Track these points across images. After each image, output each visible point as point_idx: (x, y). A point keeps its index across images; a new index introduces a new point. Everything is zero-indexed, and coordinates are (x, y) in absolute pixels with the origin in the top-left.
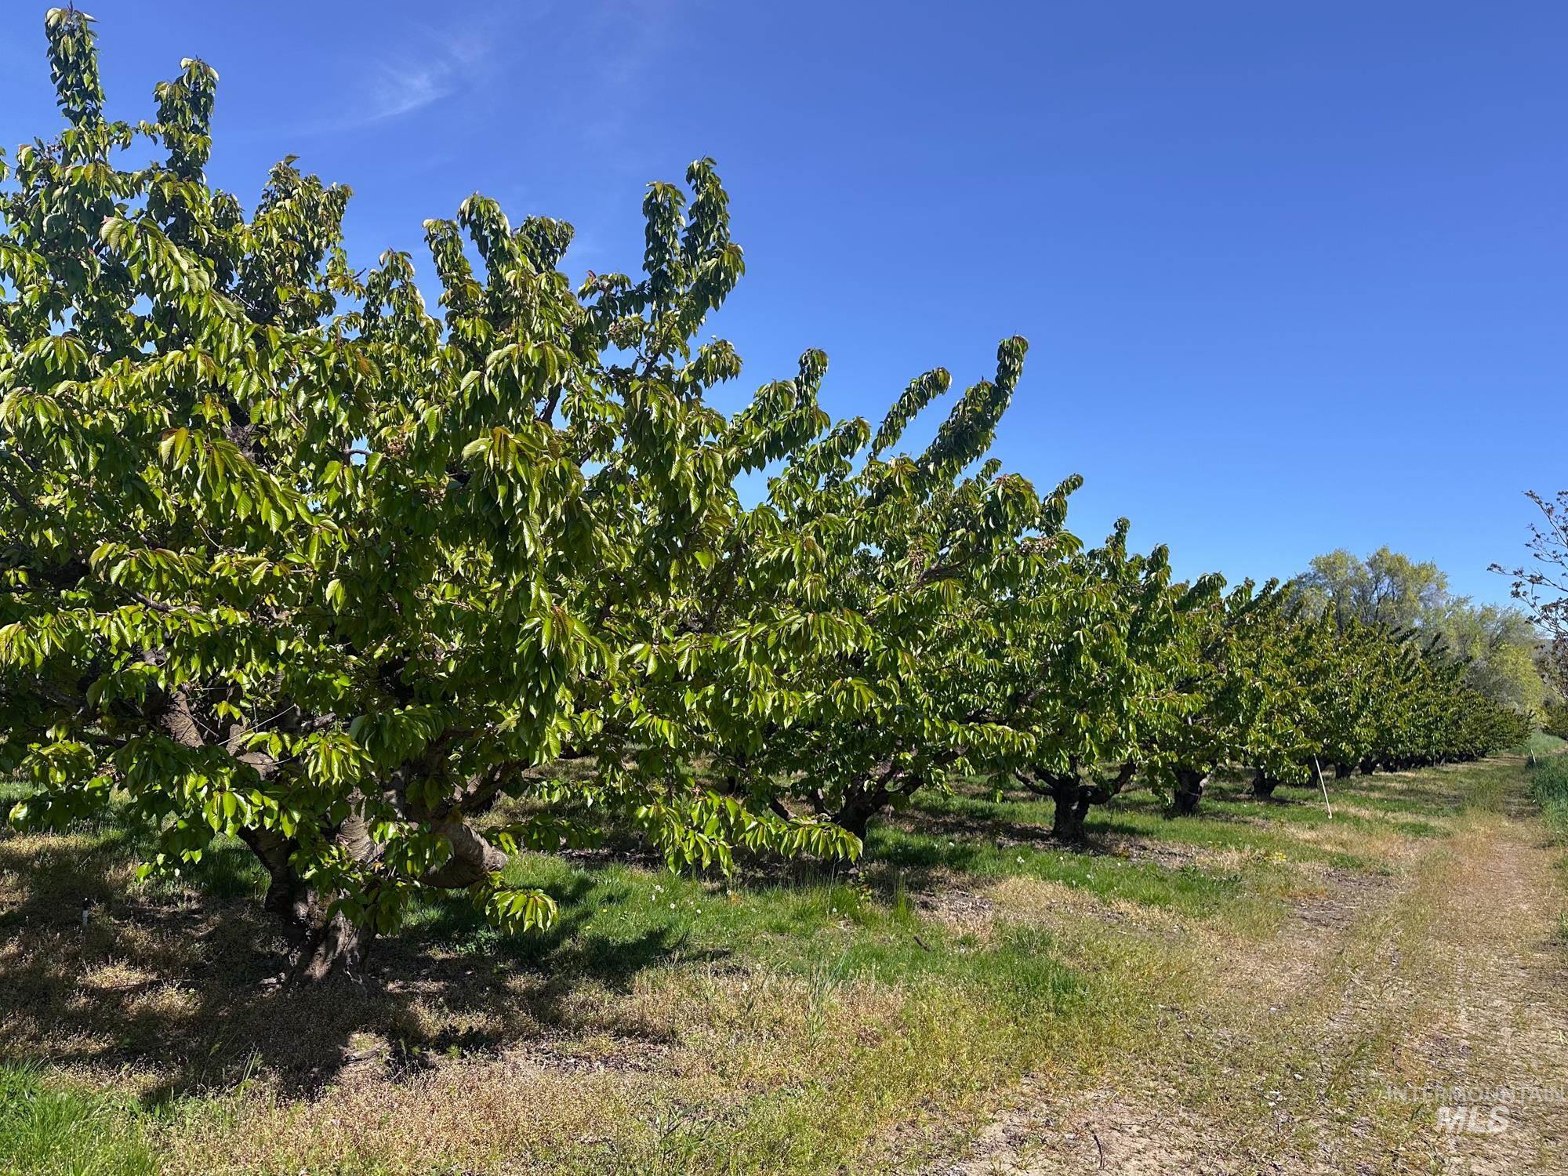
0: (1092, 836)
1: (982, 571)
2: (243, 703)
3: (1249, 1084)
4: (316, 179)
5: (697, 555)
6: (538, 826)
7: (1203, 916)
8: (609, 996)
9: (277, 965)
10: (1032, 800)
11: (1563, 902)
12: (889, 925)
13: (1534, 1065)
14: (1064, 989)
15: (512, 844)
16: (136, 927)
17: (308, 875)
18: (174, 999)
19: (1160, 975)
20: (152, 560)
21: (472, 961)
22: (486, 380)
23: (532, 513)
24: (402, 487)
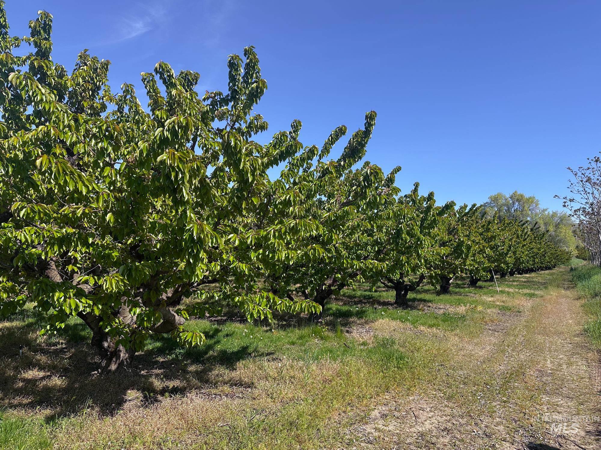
0: (410, 303)
1: (363, 202)
2: (78, 265)
3: (470, 390)
4: (96, 57)
5: (253, 199)
6: (196, 308)
7: (452, 330)
8: (227, 371)
9: (97, 366)
10: (387, 291)
11: (585, 319)
12: (334, 340)
13: (575, 378)
14: (400, 359)
15: (187, 315)
16: (41, 355)
17: (107, 330)
18: (57, 381)
19: (436, 353)
20: (36, 208)
21: (173, 361)
22: (165, 131)
23: (186, 183)
24: (135, 176)
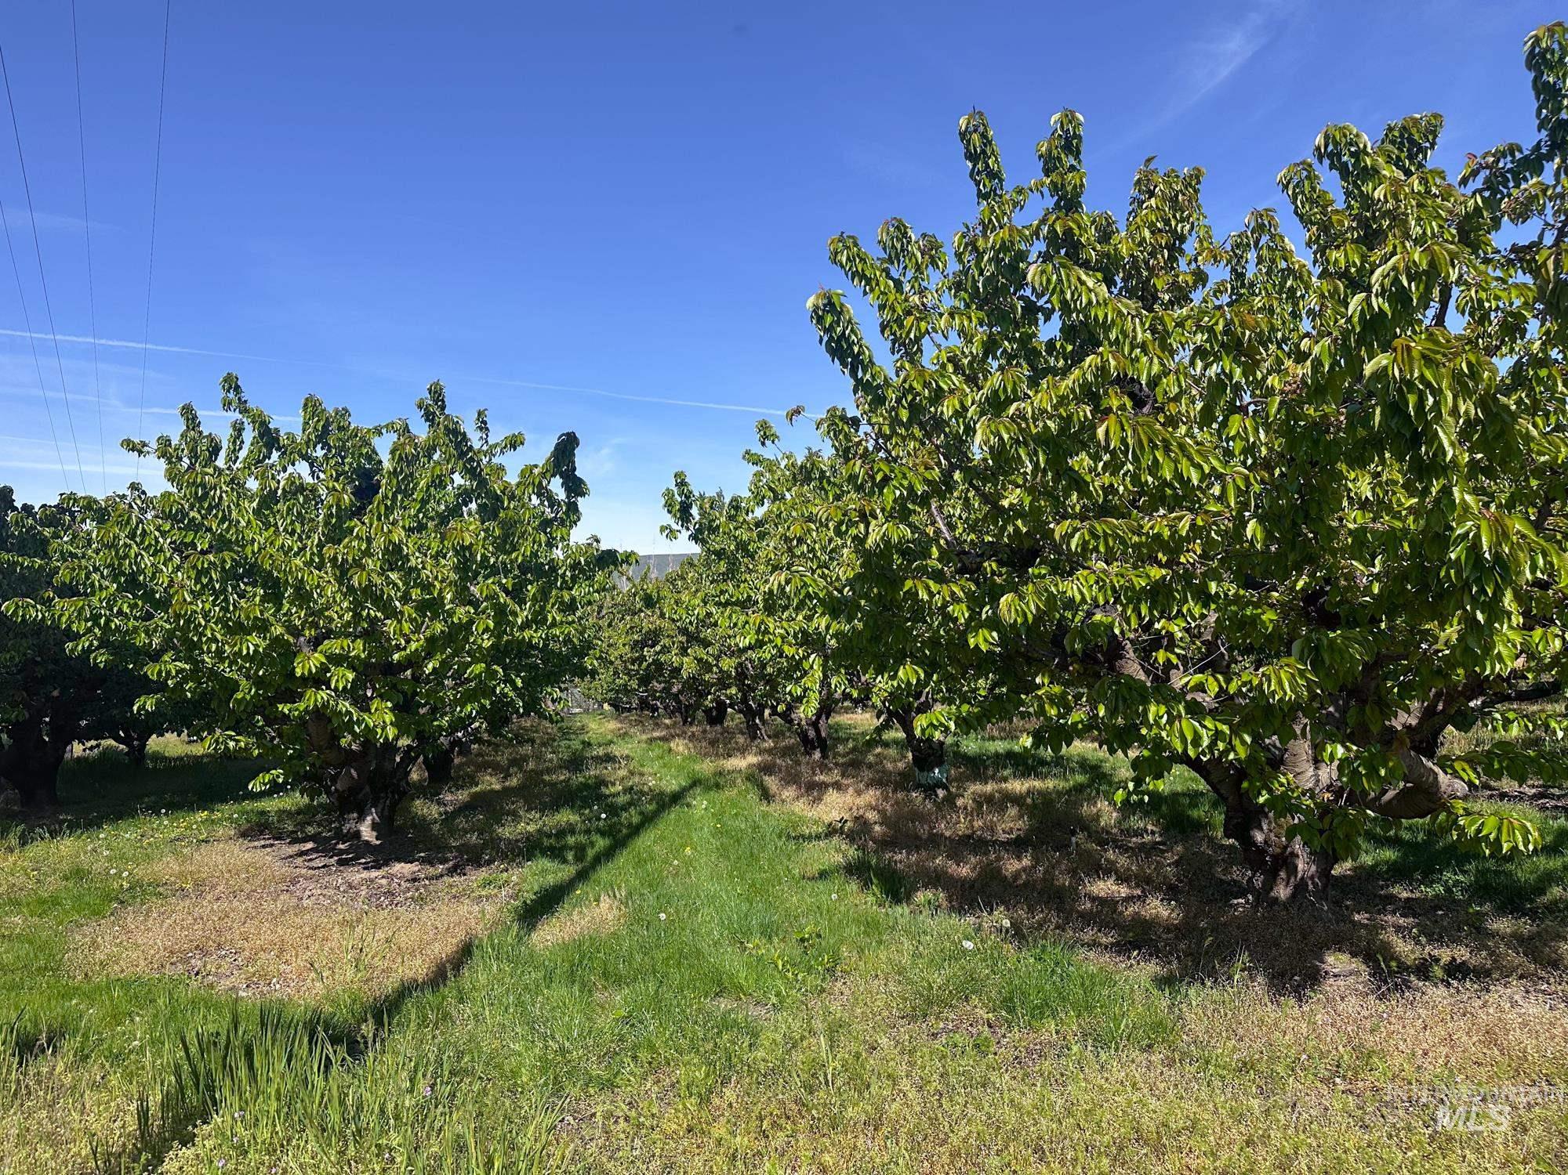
2: (1177, 651)
4: (1173, 170)
6: (1498, 755)
9: (1242, 888)
15: (1471, 773)
16: (1115, 852)
17: (1261, 800)
18: (1158, 908)
20: (1099, 528)
21: (1437, 903)
22: (1373, 299)
23: (1445, 416)
24: (1302, 423)
